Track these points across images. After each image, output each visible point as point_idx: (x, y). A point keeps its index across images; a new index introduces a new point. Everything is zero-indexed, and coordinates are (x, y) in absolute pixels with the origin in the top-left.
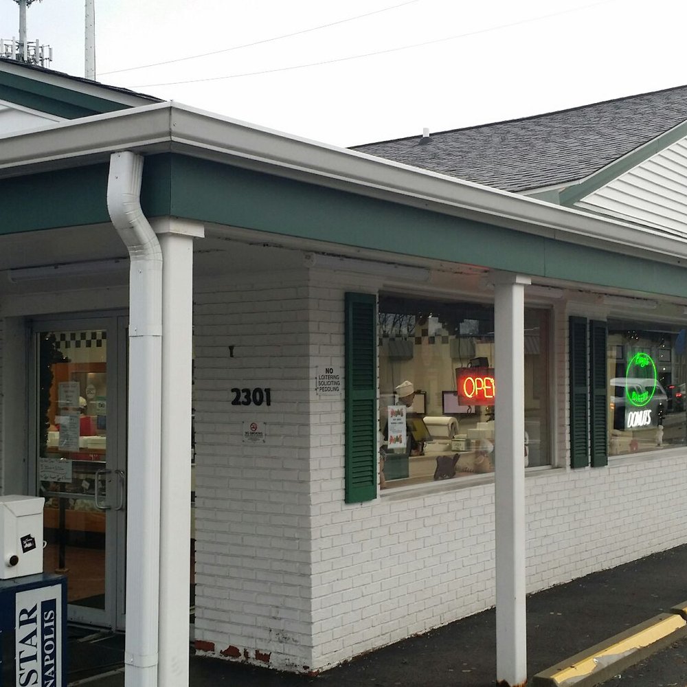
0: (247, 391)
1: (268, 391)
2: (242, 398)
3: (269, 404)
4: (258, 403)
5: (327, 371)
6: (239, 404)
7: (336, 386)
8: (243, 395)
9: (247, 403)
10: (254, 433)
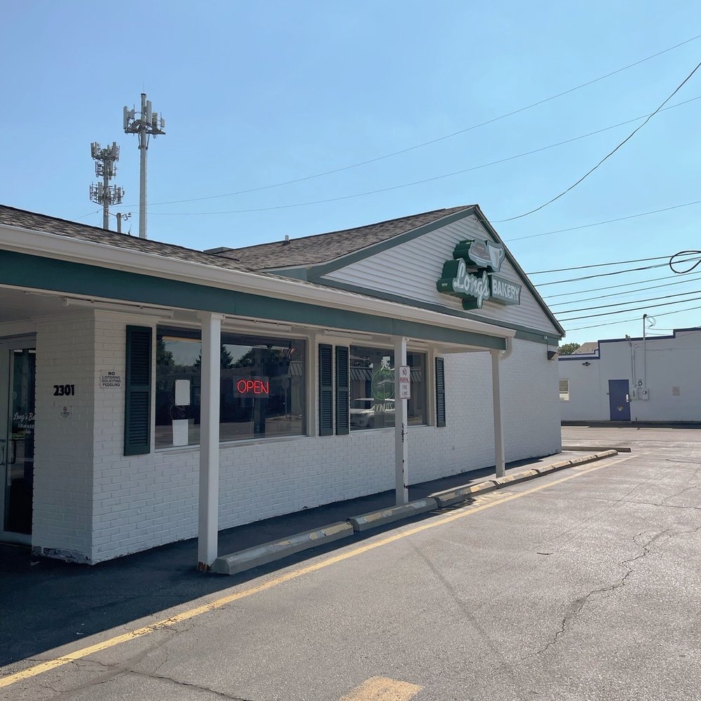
0: (62, 386)
1: (73, 386)
2: (60, 392)
3: (73, 394)
4: (68, 394)
5: (109, 373)
6: (58, 395)
7: (117, 383)
8: (60, 389)
9: (62, 395)
10: (66, 412)
